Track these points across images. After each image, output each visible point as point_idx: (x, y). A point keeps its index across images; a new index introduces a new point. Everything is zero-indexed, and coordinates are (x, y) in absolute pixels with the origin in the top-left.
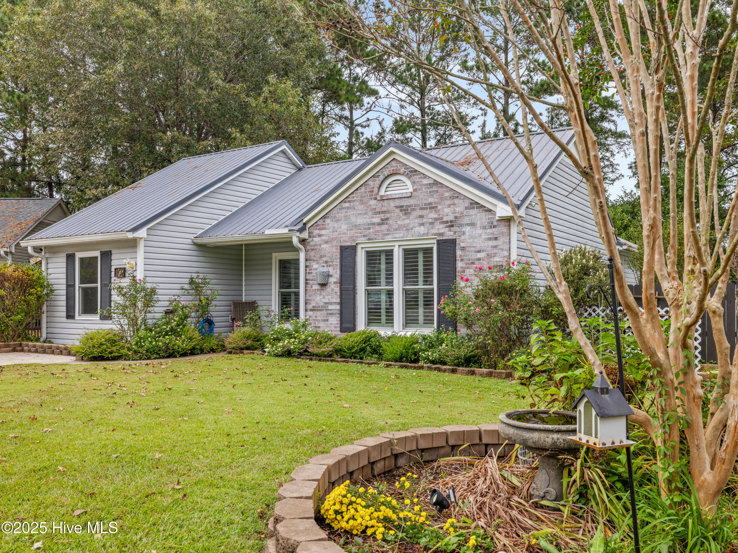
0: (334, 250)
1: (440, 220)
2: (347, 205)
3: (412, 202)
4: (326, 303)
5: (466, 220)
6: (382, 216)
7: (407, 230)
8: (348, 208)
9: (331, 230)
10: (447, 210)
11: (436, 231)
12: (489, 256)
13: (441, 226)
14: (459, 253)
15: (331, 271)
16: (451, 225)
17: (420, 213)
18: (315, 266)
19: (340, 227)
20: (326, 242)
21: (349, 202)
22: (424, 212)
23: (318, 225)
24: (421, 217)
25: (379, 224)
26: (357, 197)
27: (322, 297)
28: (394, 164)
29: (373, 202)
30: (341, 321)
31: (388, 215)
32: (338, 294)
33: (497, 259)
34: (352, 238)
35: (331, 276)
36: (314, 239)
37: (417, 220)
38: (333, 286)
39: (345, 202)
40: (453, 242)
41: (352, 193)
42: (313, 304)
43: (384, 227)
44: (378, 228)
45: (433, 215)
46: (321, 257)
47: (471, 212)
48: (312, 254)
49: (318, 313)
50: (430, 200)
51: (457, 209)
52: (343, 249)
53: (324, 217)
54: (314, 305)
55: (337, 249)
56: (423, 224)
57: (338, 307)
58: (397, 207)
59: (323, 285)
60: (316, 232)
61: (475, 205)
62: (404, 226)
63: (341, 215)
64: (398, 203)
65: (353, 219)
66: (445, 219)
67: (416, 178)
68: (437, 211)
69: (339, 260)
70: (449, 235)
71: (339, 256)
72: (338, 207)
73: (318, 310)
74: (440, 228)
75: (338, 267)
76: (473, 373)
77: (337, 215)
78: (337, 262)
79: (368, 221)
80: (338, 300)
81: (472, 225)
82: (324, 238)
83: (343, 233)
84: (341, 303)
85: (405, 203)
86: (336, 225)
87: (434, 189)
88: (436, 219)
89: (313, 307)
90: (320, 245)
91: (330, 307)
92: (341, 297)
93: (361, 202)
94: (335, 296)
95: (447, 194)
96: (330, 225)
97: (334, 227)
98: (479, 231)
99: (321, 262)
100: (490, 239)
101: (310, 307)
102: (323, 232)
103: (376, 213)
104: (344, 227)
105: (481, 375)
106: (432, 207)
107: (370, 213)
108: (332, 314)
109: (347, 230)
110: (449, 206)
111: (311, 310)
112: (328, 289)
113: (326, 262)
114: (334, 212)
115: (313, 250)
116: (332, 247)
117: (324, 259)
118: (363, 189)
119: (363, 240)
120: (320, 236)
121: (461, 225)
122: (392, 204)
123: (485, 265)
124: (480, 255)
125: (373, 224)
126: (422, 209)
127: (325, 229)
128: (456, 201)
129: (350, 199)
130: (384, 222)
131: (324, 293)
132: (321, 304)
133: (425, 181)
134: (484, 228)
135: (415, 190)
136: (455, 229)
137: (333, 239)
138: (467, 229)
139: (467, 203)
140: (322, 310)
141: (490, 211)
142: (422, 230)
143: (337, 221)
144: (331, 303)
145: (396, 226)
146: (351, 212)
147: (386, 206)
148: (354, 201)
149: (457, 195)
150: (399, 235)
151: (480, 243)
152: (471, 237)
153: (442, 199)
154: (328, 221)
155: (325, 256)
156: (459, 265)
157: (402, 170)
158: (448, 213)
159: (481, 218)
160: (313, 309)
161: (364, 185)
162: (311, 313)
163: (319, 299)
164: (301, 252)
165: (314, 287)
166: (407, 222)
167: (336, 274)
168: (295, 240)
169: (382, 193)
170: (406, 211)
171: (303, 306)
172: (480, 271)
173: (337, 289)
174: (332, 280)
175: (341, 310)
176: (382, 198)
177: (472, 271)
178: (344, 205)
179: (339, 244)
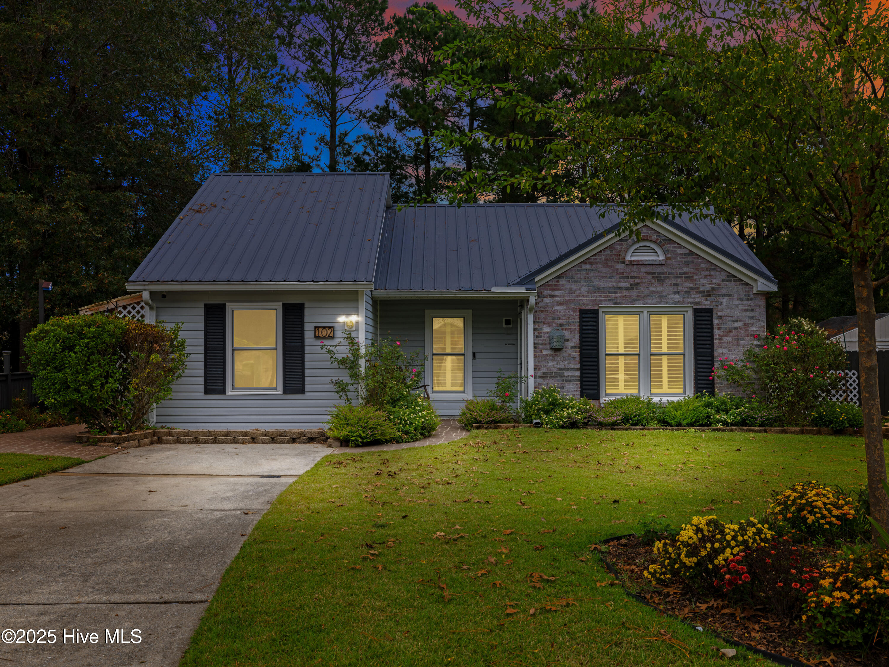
0: (571, 312)
1: (697, 289)
2: (588, 266)
3: (665, 269)
4: (560, 369)
5: (723, 291)
6: (631, 281)
7: (661, 297)
8: (589, 270)
9: (567, 291)
10: (703, 281)
11: (692, 300)
12: (746, 326)
13: (697, 296)
14: (716, 321)
15: (567, 334)
16: (708, 295)
17: (674, 281)
18: (546, 329)
19: (580, 289)
20: (561, 304)
21: (591, 263)
22: (679, 281)
23: (549, 285)
24: (676, 285)
25: (627, 289)
26: (600, 259)
27: (555, 362)
28: (645, 230)
29: (619, 266)
30: (581, 387)
31: (638, 281)
32: (578, 359)
34: (593, 301)
35: (568, 340)
36: (545, 300)
37: (671, 288)
38: (570, 351)
39: (586, 263)
40: (710, 311)
41: (595, 255)
42: (544, 370)
43: (634, 293)
44: (625, 293)
45: (688, 284)
46: (554, 319)
47: (728, 284)
48: (542, 316)
49: (551, 380)
50: (685, 269)
51: (714, 281)
52: (583, 312)
53: (558, 277)
54: (544, 371)
55: (574, 312)
56: (678, 292)
57: (578, 373)
58: (648, 273)
59: (557, 350)
60: (547, 292)
61: (731, 277)
62: (657, 292)
63: (582, 276)
64: (649, 269)
65: (596, 282)
66: (702, 289)
67: (670, 247)
68: (693, 281)
69: (577, 324)
70: (706, 304)
71: (578, 319)
72: (577, 268)
73: (550, 377)
74: (697, 297)
75: (577, 331)
76: (784, 432)
77: (575, 276)
78: (576, 326)
79: (615, 285)
80: (578, 366)
81: (730, 296)
82: (557, 299)
83: (583, 296)
84: (582, 370)
85: (658, 270)
86: (573, 287)
87: (690, 259)
88: (691, 288)
89: (544, 373)
90: (553, 307)
91: (566, 374)
92: (581, 362)
93: (606, 265)
94: (572, 361)
95: (703, 266)
96: (566, 286)
97: (571, 289)
98: (737, 302)
99: (554, 325)
100: (747, 310)
101: (540, 373)
102: (556, 293)
103: (623, 278)
104: (584, 289)
105: (794, 433)
106: (688, 277)
107: (617, 277)
108: (570, 381)
109: (588, 293)
110: (706, 277)
111: (541, 377)
112: (564, 354)
113: (561, 325)
114: (571, 273)
115: (542, 311)
116: (569, 309)
117: (559, 322)
118: (608, 252)
119: (609, 304)
120: (552, 296)
121: (719, 296)
122: (643, 270)
123: (742, 333)
124: (737, 325)
125: (621, 288)
126: (676, 277)
127: (559, 289)
128: (713, 273)
129: (592, 261)
130: (632, 287)
131: (558, 358)
132: (555, 370)
133: (679, 251)
134: (741, 300)
135: (667, 259)
136: (712, 298)
137: (570, 301)
138: (724, 300)
139: (724, 275)
140: (556, 377)
141: (747, 284)
142: (677, 298)
143: (575, 282)
144: (568, 370)
145: (647, 292)
146: (592, 275)
147: (635, 271)
148: (597, 263)
149: (714, 267)
150: (651, 301)
151: (737, 314)
152: (728, 307)
153: (698, 269)
154: (563, 282)
155: (559, 319)
156: (717, 332)
157: (654, 237)
158: (705, 284)
159: (738, 290)
160: (544, 376)
161: (610, 247)
162: (540, 380)
163: (551, 365)
164: (530, 313)
165: (545, 352)
166: (660, 288)
167: (574, 339)
168: (532, 300)
169: (628, 258)
170: (659, 278)
171: (531, 372)
172: (738, 339)
173: (576, 354)
174: (569, 344)
175: (581, 376)
176: (632, 263)
177: (729, 339)
178: (584, 266)
179: (578, 307)
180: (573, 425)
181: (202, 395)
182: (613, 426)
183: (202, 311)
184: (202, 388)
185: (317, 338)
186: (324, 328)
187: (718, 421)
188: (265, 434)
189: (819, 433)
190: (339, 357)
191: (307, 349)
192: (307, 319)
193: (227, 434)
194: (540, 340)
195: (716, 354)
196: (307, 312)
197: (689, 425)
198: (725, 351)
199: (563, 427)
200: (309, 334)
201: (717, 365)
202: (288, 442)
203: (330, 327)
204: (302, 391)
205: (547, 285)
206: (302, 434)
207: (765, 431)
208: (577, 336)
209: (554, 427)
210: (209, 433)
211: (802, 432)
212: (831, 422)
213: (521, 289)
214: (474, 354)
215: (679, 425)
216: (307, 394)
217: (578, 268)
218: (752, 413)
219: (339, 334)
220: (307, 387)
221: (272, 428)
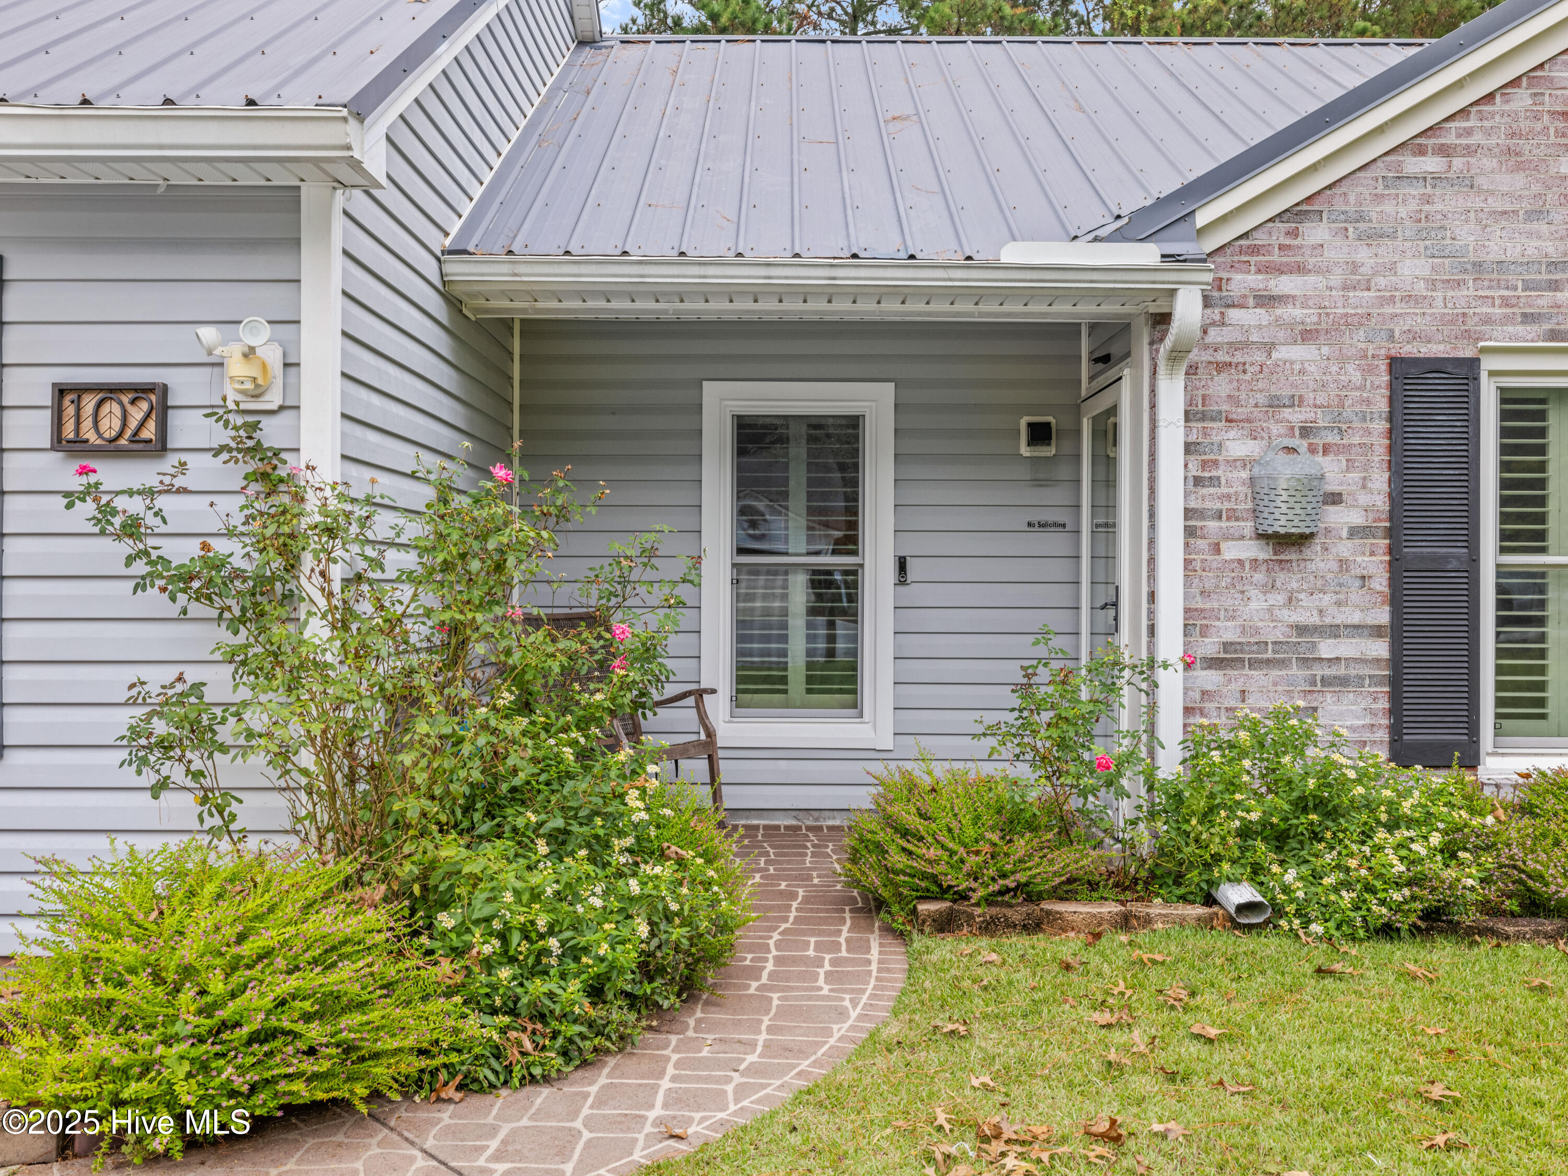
0: (1354, 373)
2: (1431, 164)
4: (1301, 630)
8: (1437, 179)
9: (1336, 279)
15: (1333, 472)
18: (1238, 446)
19: (1392, 268)
20: (1307, 335)
21: (1444, 151)
23: (1255, 250)
26: (1486, 131)
27: (1278, 598)
30: (1396, 711)
32: (1381, 583)
34: (1462, 324)
35: (1335, 499)
36: (1234, 314)
38: (1345, 548)
39: (1421, 151)
41: (1463, 112)
42: (1229, 632)
46: (1275, 404)
48: (1221, 386)
49: (1258, 678)
52: (1405, 371)
53: (1295, 214)
54: (1230, 637)
55: (1369, 370)
57: (1380, 649)
59: (1288, 543)
60: (1243, 282)
65: (1466, 235)
69: (1381, 426)
71: (1382, 405)
72: (1379, 170)
73: (1254, 664)
75: (1380, 454)
77: (1373, 211)
78: (1375, 433)
80: (1382, 616)
83: (1408, 298)
84: (1397, 632)
86: (1363, 255)
89: (1226, 646)
90: (1269, 347)
91: (1327, 648)
92: (1397, 598)
93: (1513, 160)
94: (1356, 596)
96: (1331, 254)
97: (1355, 267)
99: (1276, 429)
101: (1209, 647)
102: (1285, 284)
104: (1413, 270)
107: (1561, 214)
108: (1343, 681)
109: (1432, 284)
111: (1213, 663)
112: (1320, 562)
113: (1305, 432)
114: (1355, 193)
115: (1221, 367)
116: (1343, 360)
117: (1296, 416)
120: (1266, 300)
127: (1300, 269)
129: (1450, 139)
131: (1289, 580)
132: (1279, 634)
137: (1349, 323)
140: (1282, 663)
143: (1371, 237)
144: (1334, 631)
146: (1448, 202)
148: (1470, 151)
154: (1316, 233)
155: (1296, 402)
160: (1227, 660)
162: (1209, 678)
163: (1261, 610)
164: (1171, 373)
165: (1232, 551)
167: (1364, 490)
171: (1173, 644)
173: (1371, 562)
174: (1342, 517)
175: (1396, 661)
178: (1414, 165)
179: (1382, 348)
194: (1208, 498)
205: (1243, 249)
208: (1380, 480)
214: (903, 565)
217: (1388, 171)
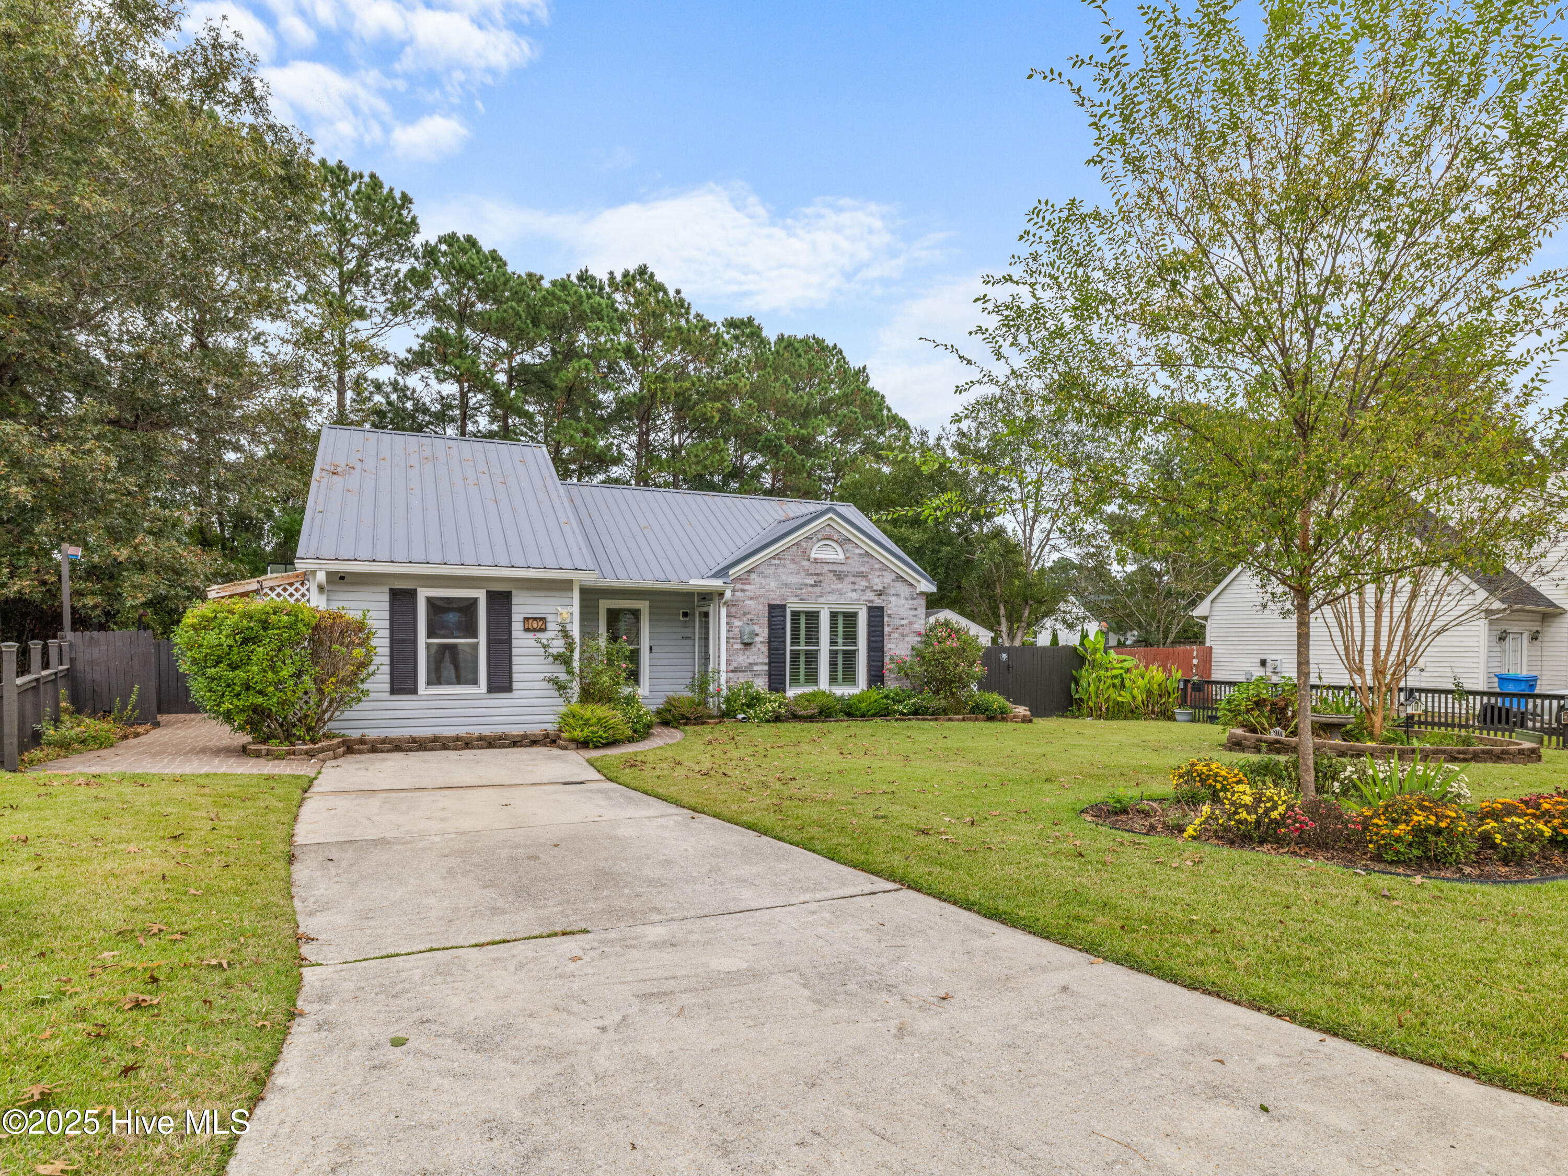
0: (761, 607)
1: (870, 587)
2: (777, 562)
3: (845, 568)
4: (750, 664)
5: (892, 591)
6: (815, 578)
7: (840, 594)
8: (778, 565)
9: (758, 586)
10: (877, 580)
11: (866, 598)
12: (910, 623)
13: (871, 594)
14: (886, 619)
15: (757, 629)
16: (880, 593)
17: (852, 579)
18: (737, 623)
19: (769, 584)
20: (751, 599)
21: (780, 559)
22: (856, 579)
23: (742, 580)
24: (854, 583)
25: (812, 586)
26: (788, 555)
27: (745, 657)
28: (828, 529)
29: (805, 563)
30: (770, 681)
31: (821, 578)
32: (766, 653)
33: (916, 626)
34: (783, 597)
35: (757, 635)
36: (737, 594)
37: (849, 586)
38: (759, 646)
39: (775, 559)
40: (881, 609)
41: (784, 551)
42: (735, 664)
43: (817, 589)
44: (810, 589)
45: (864, 583)
46: (745, 614)
47: (897, 584)
48: (733, 610)
49: (741, 675)
50: (862, 569)
51: (885, 580)
52: (771, 607)
53: (749, 572)
55: (764, 607)
56: (855, 590)
57: (766, 668)
58: (830, 571)
59: (747, 645)
60: (739, 586)
61: (900, 578)
62: (837, 590)
63: (771, 571)
64: (831, 567)
65: (784, 577)
66: (875, 588)
67: (848, 546)
68: (868, 580)
70: (878, 602)
71: (767, 614)
73: (741, 671)
75: (766, 625)
76: (950, 720)
77: (765, 572)
78: (765, 620)
79: (801, 581)
80: (767, 661)
81: (897, 595)
82: (747, 593)
83: (772, 591)
84: (770, 664)
85: (838, 568)
86: (763, 581)
87: (865, 559)
88: (866, 587)
89: (735, 667)
90: (744, 601)
91: (756, 668)
92: (770, 657)
93: (793, 561)
94: (761, 656)
95: (876, 566)
96: (756, 581)
97: (761, 584)
98: (903, 602)
99: (745, 619)
100: (911, 609)
101: (731, 668)
102: (747, 587)
103: (808, 574)
104: (773, 585)
105: (958, 720)
106: (864, 576)
107: (803, 574)
108: (759, 675)
109: (777, 588)
110: (879, 576)
111: (732, 671)
112: (754, 649)
113: (751, 620)
114: (762, 567)
115: (734, 606)
116: (759, 604)
117: (749, 616)
118: (795, 548)
119: (796, 600)
120: (743, 591)
121: (888, 595)
122: (826, 568)
123: (907, 630)
124: (904, 622)
125: (806, 585)
126: (854, 576)
127: (750, 584)
128: (884, 573)
129: (781, 557)
130: (816, 584)
131: (748, 653)
132: (745, 665)
133: (858, 551)
134: (907, 599)
135: (847, 558)
136: (883, 597)
137: (760, 596)
138: (893, 599)
139: (893, 576)
140: (746, 671)
141: (912, 585)
142: (854, 595)
143: (765, 577)
144: (757, 664)
145: (828, 589)
146: (780, 570)
147: (819, 569)
148: (785, 559)
149: (885, 568)
150: (832, 598)
151: (903, 612)
152: (896, 606)
153: (872, 569)
154: (753, 576)
155: (749, 613)
156: (887, 629)
157: (837, 537)
158: (877, 583)
159: (904, 590)
160: (735, 671)
161: (797, 544)
162: (731, 675)
163: (742, 659)
164: (723, 606)
165: (736, 646)
166: (840, 586)
167: (763, 633)
168: (728, 594)
169: (813, 555)
170: (839, 576)
171: (723, 667)
172: (904, 635)
173: (765, 649)
174: (759, 639)
175: (770, 671)
176: (816, 561)
177: (896, 635)
178: (774, 562)
179: (767, 602)
180: (777, 719)
181: (387, 696)
182: (811, 719)
183: (386, 597)
184: (387, 687)
185: (527, 630)
186: (535, 619)
187: (895, 712)
188: (481, 738)
189: (976, 720)
190: (554, 651)
191: (515, 643)
192: (515, 609)
193: (435, 739)
194: (731, 635)
195: (886, 649)
196: (515, 600)
197: (874, 715)
198: (893, 646)
199: (768, 721)
200: (517, 625)
201: (887, 659)
202: (509, 746)
203: (541, 619)
204: (509, 689)
205: (738, 579)
206: (525, 736)
207: (936, 720)
208: (766, 631)
209: (761, 721)
210: (413, 740)
211: (964, 720)
212: (986, 710)
213: (718, 583)
214: (651, 648)
215: (863, 716)
216: (515, 693)
217: (768, 562)
218: (924, 703)
219: (551, 626)
220: (515, 685)
221: (487, 731)
